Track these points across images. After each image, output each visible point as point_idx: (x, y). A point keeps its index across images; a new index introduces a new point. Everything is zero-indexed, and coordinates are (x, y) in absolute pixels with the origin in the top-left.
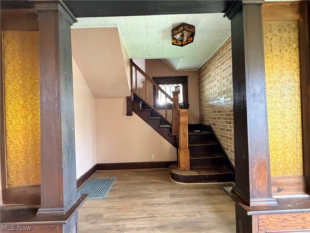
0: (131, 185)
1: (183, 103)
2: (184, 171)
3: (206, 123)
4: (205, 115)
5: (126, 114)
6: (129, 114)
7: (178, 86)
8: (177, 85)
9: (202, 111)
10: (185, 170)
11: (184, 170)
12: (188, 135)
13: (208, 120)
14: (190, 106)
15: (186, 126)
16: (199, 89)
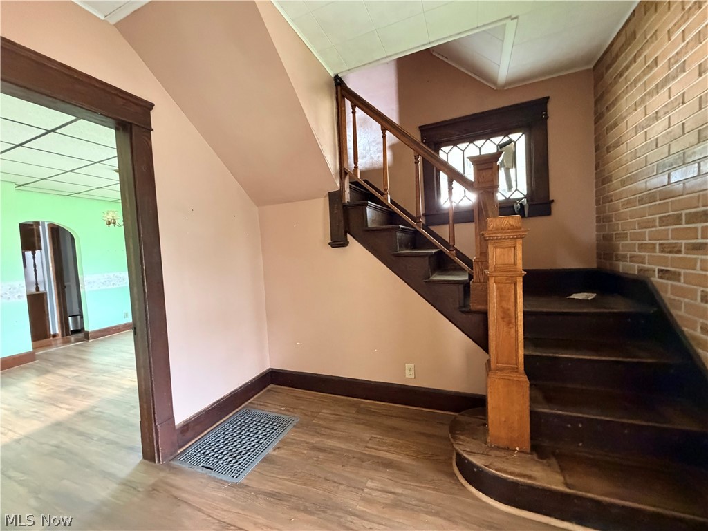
0: (321, 456)
1: (525, 198)
2: (502, 454)
3: (624, 267)
4: (624, 236)
5: (330, 244)
6: (338, 241)
7: (510, 141)
8: (506, 139)
9: (608, 219)
10: (508, 449)
11: (504, 449)
12: (525, 314)
13: (637, 253)
14: (554, 207)
15: (515, 284)
16: (597, 140)
